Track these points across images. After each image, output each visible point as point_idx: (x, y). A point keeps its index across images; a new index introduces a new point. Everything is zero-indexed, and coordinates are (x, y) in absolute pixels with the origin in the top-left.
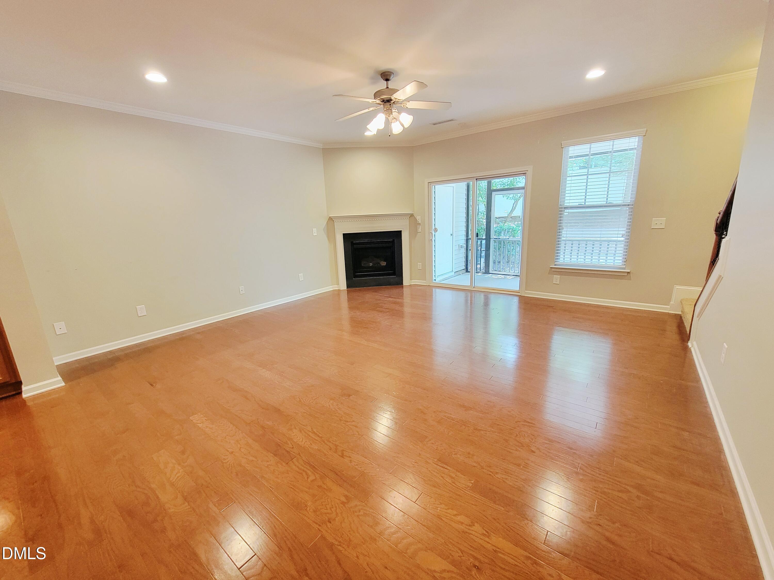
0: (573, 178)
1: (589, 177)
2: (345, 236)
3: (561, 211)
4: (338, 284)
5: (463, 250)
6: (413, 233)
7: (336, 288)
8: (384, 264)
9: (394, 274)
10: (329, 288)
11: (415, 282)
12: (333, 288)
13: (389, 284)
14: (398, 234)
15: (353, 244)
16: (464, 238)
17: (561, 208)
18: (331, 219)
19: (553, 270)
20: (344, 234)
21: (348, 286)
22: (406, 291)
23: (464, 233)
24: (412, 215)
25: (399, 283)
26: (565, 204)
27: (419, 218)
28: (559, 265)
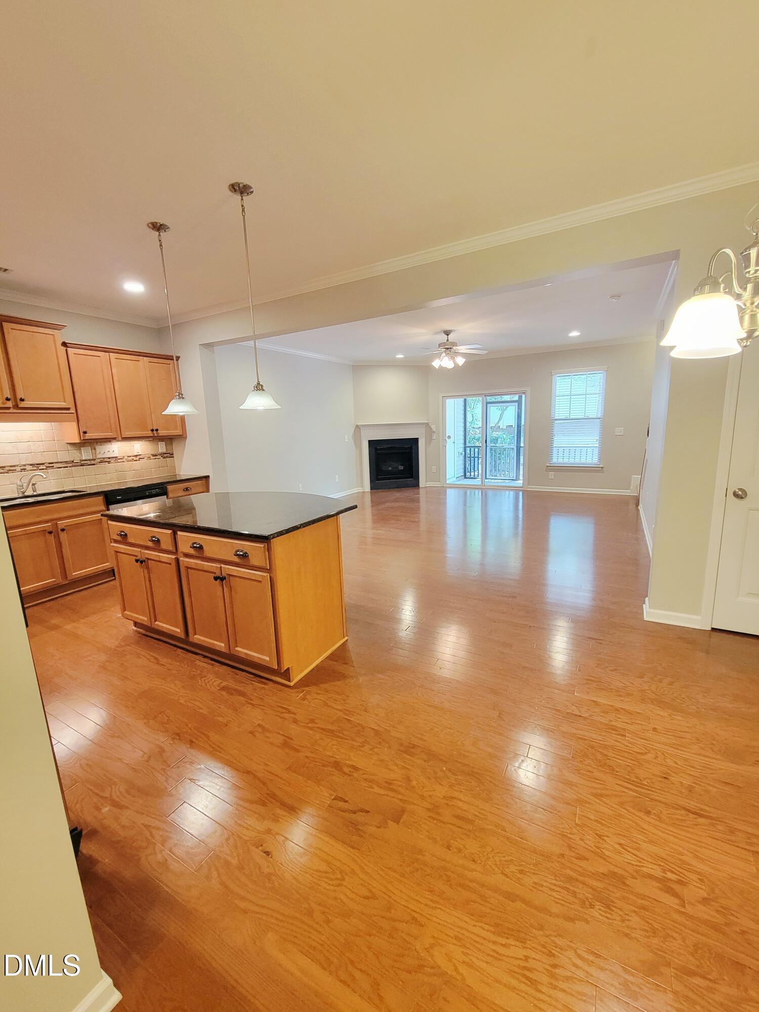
0: (560, 398)
1: (572, 397)
2: (371, 443)
3: (553, 422)
4: (362, 486)
5: (462, 458)
6: (429, 440)
7: (360, 490)
8: (401, 468)
9: (412, 477)
10: (356, 490)
11: (429, 484)
12: (358, 490)
13: (407, 486)
14: (416, 441)
15: (376, 449)
16: (462, 446)
17: (553, 420)
18: (358, 427)
19: (549, 468)
20: (369, 441)
21: (372, 488)
22: (422, 491)
23: (462, 441)
24: (427, 424)
25: (417, 485)
26: (556, 417)
27: (433, 427)
28: (554, 464)
